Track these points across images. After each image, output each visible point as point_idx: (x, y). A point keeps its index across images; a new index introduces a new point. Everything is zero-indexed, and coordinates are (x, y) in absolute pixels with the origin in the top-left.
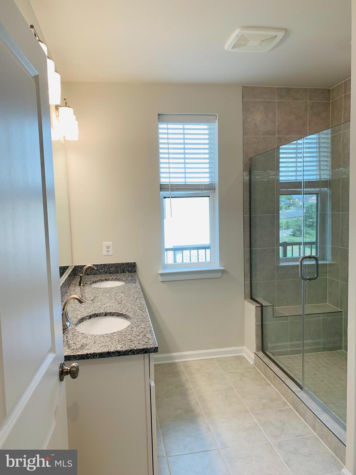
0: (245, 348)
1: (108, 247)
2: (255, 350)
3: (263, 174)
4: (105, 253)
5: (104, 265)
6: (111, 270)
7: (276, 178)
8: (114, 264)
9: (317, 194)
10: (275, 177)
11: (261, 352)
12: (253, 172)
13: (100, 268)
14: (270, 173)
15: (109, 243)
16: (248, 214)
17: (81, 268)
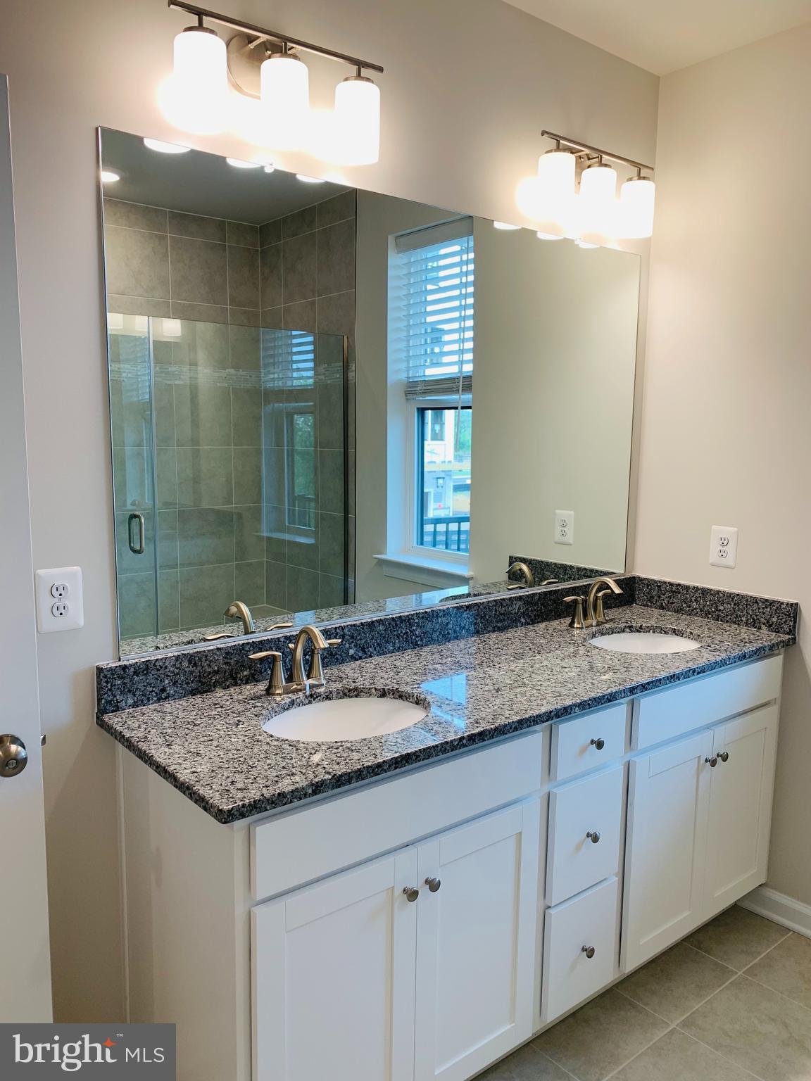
1: (723, 541)
4: (714, 557)
5: (705, 592)
6: (720, 610)
8: (730, 595)
13: (693, 599)
15: (729, 531)
17: (648, 586)
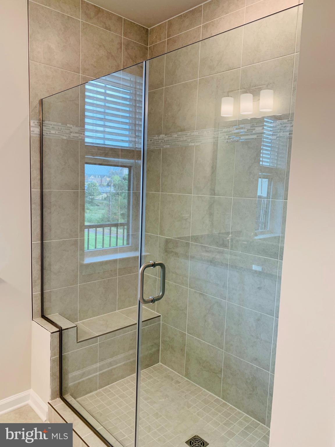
0: (31, 391)
2: (48, 399)
3: (61, 129)
7: (81, 137)
9: (130, 168)
10: (79, 136)
11: (59, 399)
12: (46, 122)
14: (71, 128)
16: (39, 187)
